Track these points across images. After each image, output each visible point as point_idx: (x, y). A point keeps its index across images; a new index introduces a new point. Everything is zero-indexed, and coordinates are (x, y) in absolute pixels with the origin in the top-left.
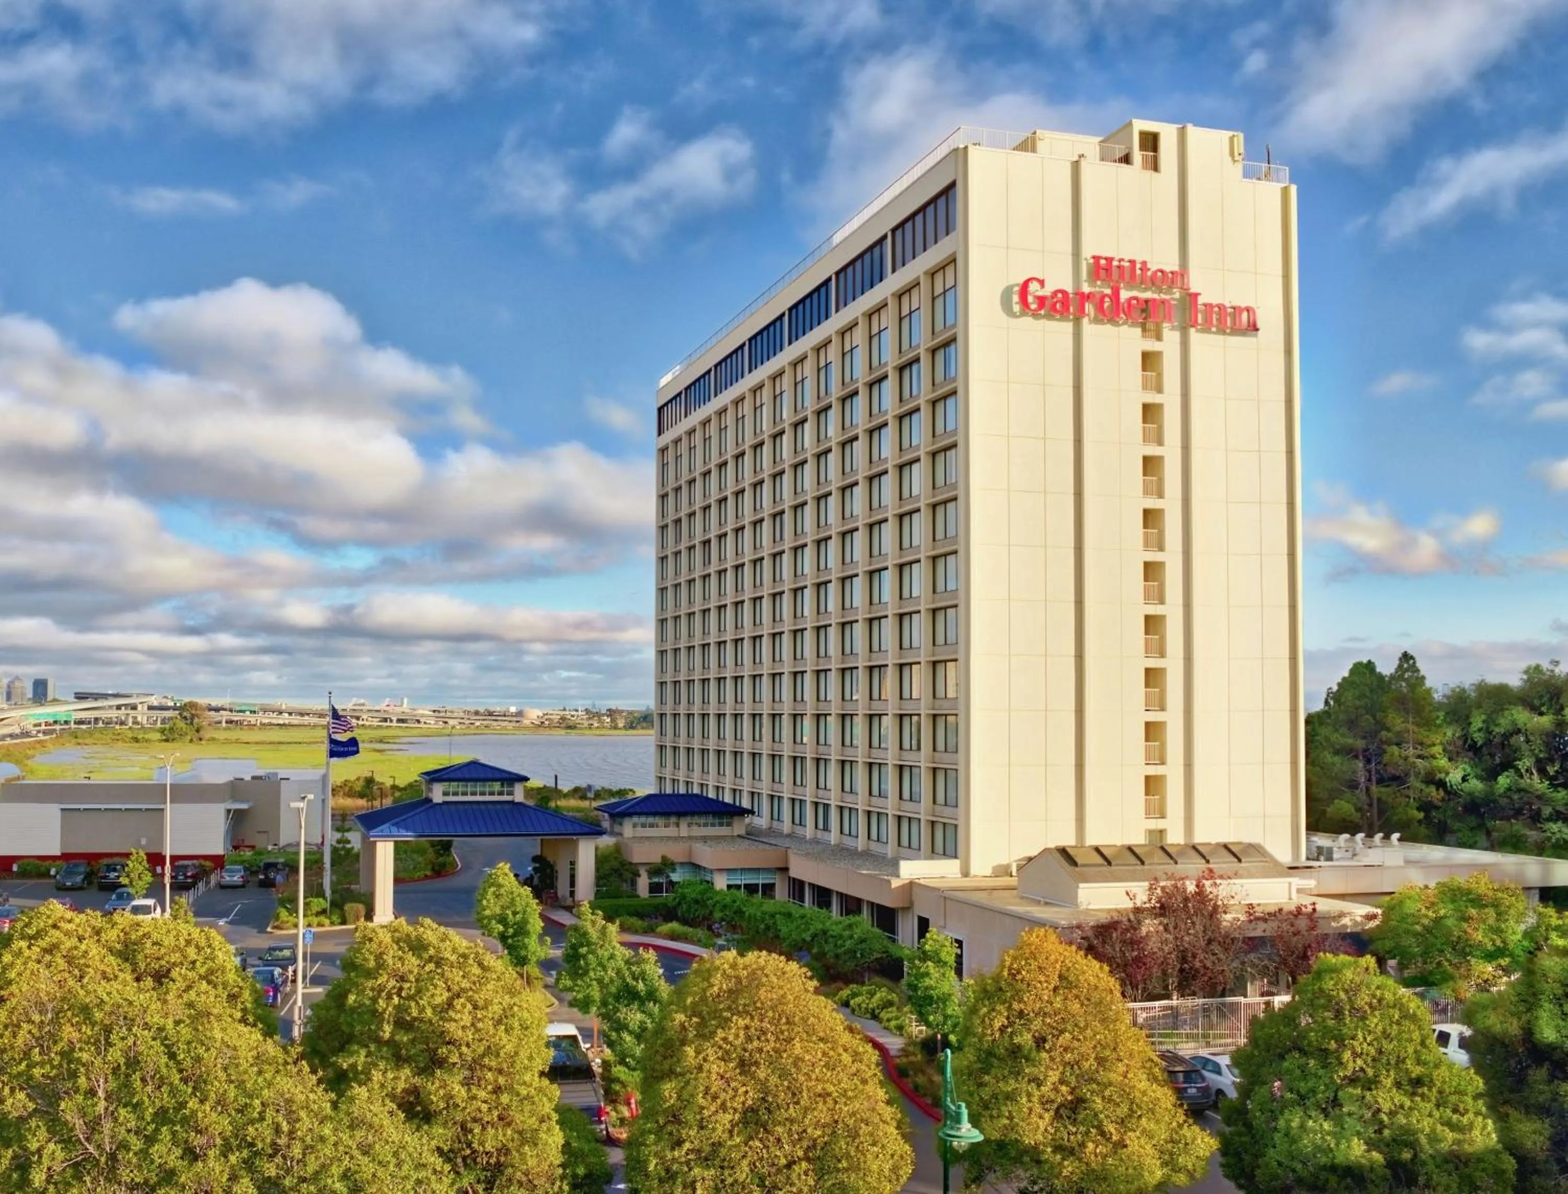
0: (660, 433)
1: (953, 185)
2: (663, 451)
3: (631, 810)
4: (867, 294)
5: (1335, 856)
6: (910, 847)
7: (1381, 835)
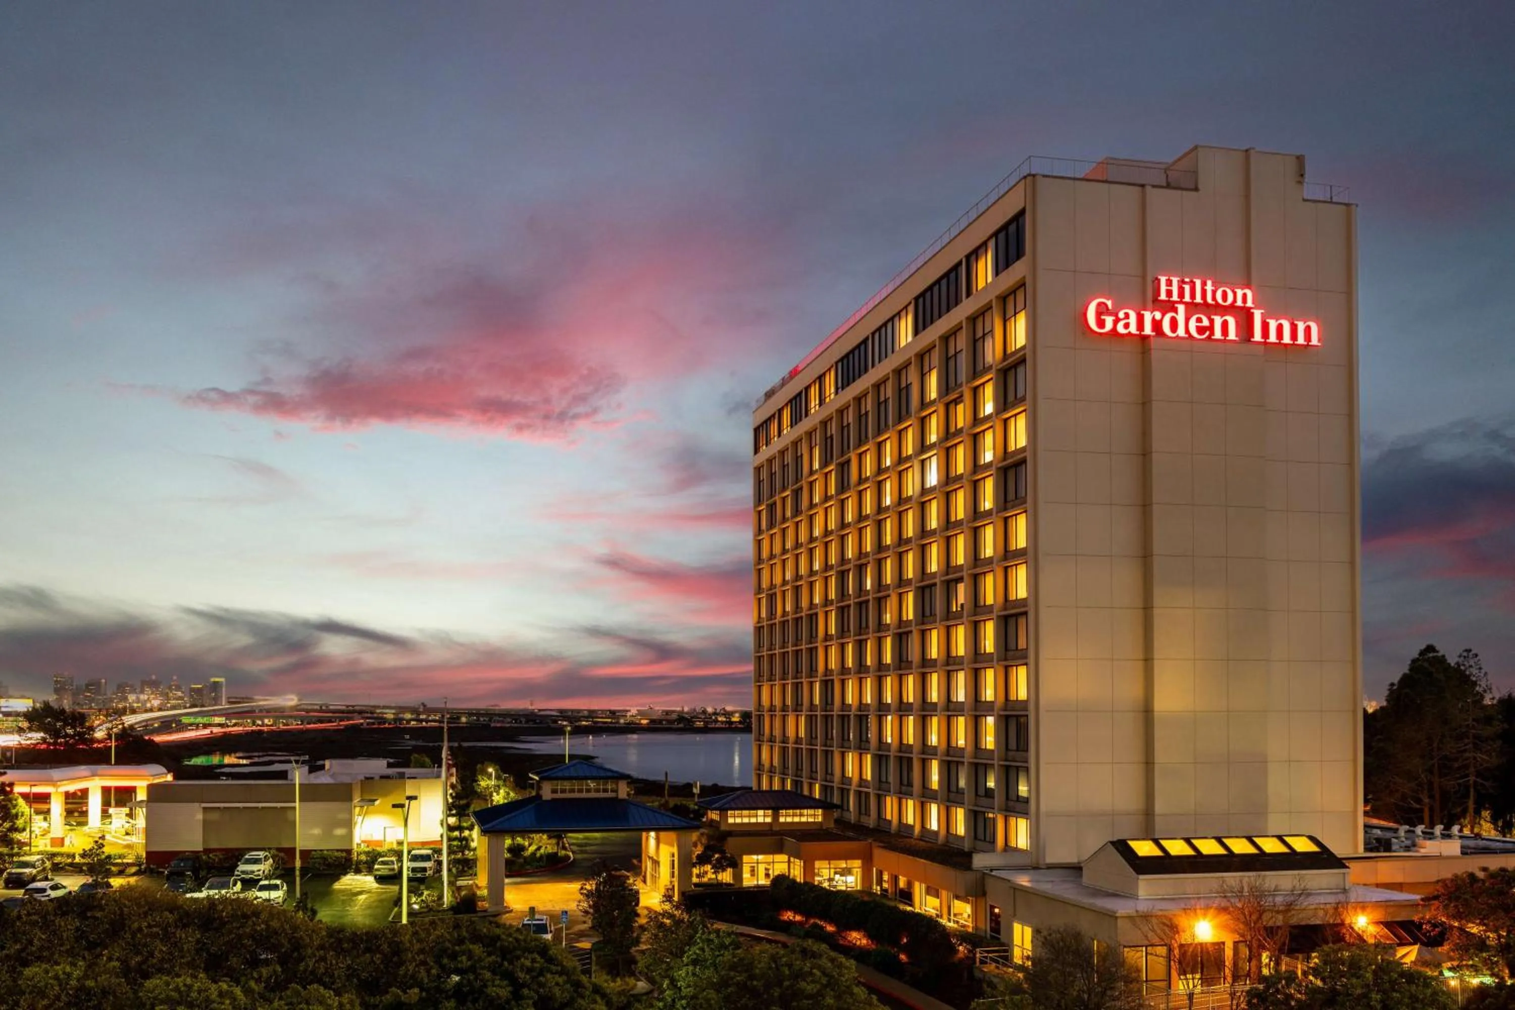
0: (756, 450)
1: (1022, 212)
2: (758, 469)
3: (727, 806)
4: (944, 318)
5: (1394, 847)
6: (985, 840)
7: (1442, 827)
